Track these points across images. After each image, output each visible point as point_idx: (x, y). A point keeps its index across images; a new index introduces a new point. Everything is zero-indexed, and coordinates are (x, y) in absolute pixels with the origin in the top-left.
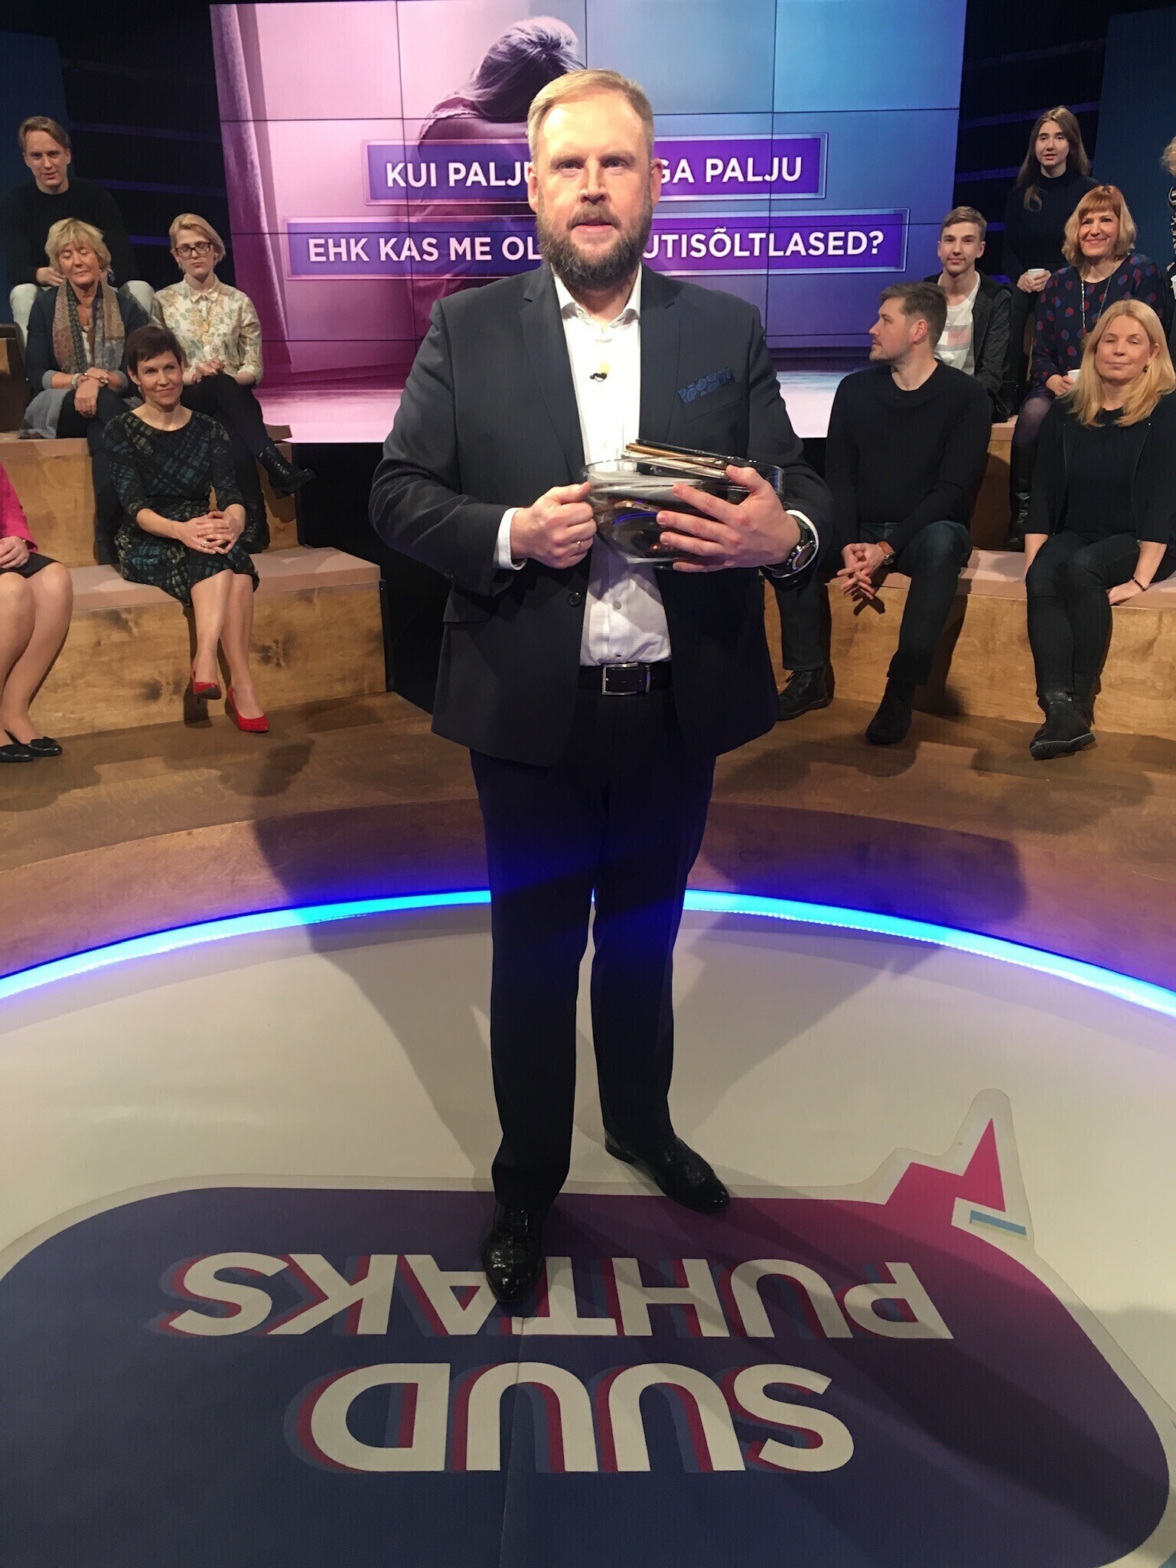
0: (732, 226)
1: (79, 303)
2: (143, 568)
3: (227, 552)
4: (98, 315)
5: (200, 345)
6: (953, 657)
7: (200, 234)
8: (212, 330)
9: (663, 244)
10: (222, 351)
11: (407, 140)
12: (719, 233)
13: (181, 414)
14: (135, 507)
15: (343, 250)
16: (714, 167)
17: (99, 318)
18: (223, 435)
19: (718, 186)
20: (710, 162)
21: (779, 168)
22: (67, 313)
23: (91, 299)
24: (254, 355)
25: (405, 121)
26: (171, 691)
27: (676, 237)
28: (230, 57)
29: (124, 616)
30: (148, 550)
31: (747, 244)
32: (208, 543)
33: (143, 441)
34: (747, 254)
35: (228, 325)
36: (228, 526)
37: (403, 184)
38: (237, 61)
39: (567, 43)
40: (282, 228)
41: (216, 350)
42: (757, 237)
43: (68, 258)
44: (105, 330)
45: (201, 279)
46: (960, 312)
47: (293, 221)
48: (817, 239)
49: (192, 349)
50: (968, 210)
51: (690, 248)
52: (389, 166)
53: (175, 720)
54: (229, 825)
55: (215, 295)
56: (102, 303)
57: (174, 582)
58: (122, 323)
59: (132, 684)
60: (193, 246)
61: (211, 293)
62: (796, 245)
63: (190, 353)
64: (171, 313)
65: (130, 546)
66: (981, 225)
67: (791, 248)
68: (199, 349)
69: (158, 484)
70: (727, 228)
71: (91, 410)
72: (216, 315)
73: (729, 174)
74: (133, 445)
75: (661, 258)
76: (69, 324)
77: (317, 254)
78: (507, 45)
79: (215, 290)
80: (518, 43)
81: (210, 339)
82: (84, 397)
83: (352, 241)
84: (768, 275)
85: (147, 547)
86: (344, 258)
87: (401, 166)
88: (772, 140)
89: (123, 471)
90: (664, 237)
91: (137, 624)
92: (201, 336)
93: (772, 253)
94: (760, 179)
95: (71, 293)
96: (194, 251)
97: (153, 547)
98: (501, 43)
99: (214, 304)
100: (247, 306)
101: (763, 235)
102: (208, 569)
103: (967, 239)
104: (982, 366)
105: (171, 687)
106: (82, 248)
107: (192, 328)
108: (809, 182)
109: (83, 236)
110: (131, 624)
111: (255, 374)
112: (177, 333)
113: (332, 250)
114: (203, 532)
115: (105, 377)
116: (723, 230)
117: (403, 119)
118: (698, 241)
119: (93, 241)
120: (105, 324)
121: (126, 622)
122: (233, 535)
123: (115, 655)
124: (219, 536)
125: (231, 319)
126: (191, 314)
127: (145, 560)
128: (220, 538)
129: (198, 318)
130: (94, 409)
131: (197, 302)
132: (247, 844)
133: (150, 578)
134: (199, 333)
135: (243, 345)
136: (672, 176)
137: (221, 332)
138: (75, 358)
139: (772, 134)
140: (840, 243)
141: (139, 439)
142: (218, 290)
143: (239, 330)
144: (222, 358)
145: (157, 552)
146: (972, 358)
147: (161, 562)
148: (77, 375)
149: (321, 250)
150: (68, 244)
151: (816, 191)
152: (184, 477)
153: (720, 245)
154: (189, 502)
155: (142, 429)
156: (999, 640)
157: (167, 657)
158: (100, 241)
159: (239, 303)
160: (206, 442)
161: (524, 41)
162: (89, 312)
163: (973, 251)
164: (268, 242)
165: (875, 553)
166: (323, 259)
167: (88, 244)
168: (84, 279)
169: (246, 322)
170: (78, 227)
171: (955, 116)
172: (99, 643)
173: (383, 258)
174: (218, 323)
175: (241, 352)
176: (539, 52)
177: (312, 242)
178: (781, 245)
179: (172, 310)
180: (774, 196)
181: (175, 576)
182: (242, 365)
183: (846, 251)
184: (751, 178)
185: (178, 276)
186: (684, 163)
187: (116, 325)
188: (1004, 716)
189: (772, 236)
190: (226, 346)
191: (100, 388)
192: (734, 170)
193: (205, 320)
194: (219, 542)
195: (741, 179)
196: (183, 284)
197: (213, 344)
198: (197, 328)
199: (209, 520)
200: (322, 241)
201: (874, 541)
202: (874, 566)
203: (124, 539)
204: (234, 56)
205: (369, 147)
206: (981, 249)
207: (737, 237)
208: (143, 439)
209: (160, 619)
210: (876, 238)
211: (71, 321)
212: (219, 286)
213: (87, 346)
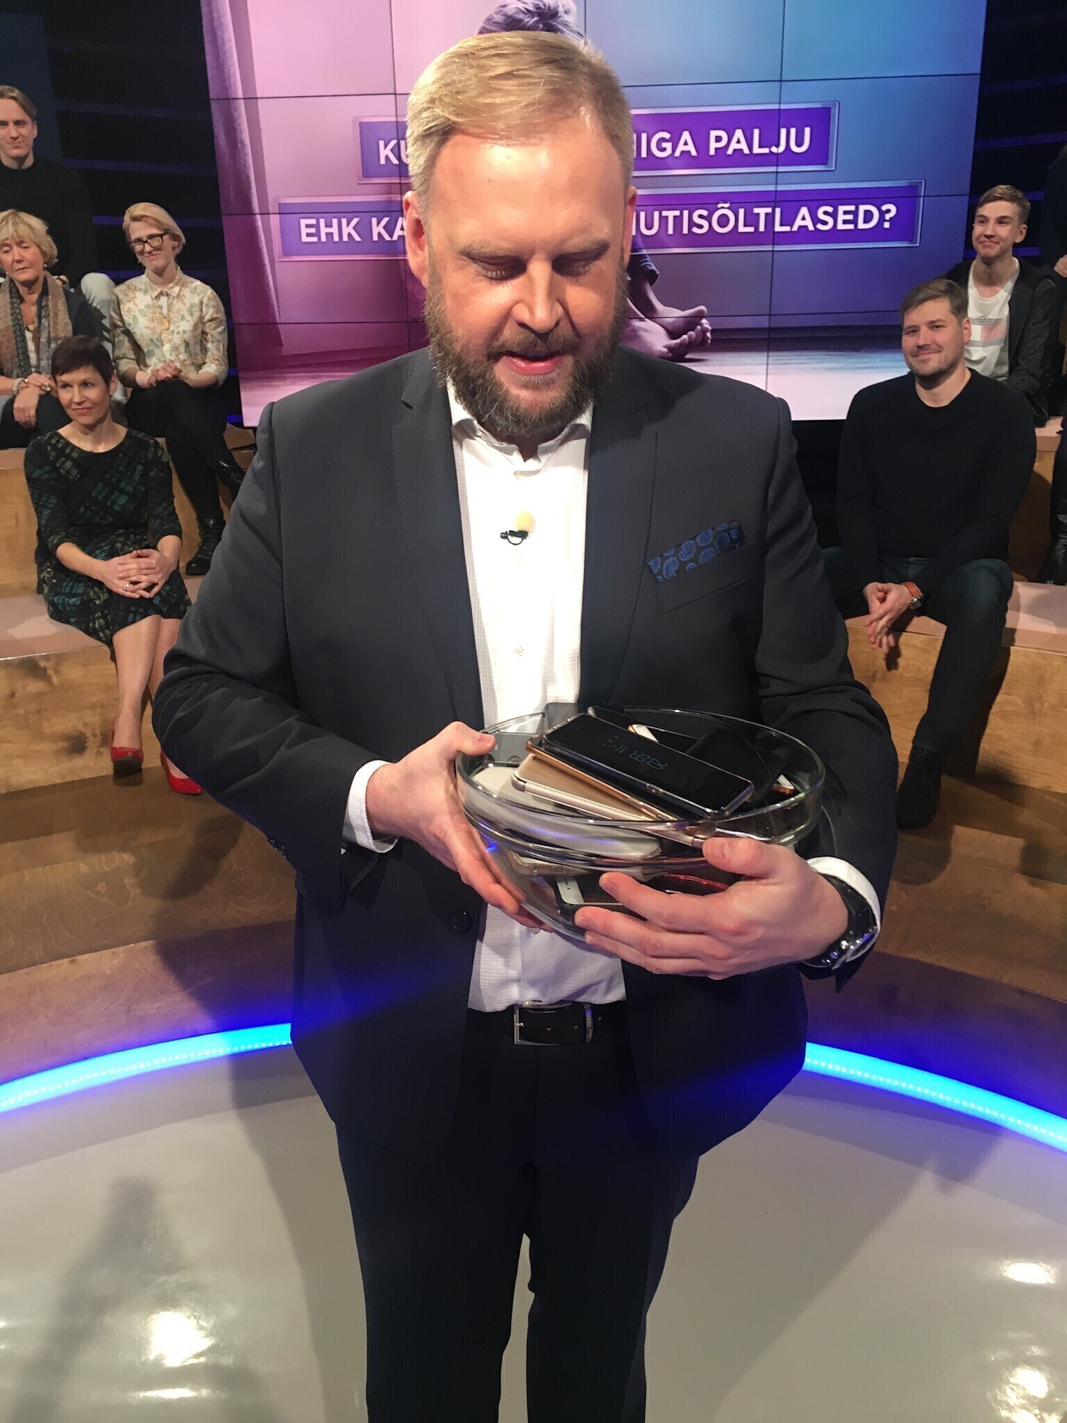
0: (736, 201)
1: (22, 300)
2: (66, 607)
3: (152, 596)
4: (43, 313)
5: (159, 344)
6: (990, 716)
7: (152, 226)
8: (172, 327)
9: (663, 220)
10: (182, 349)
11: (400, 116)
12: (722, 208)
13: (114, 432)
14: (55, 542)
15: (335, 230)
16: (718, 139)
17: (45, 317)
18: (161, 456)
19: (722, 158)
20: (713, 134)
21: (787, 139)
22: (9, 311)
23: (35, 297)
24: (215, 352)
25: (397, 96)
26: (98, 744)
27: (677, 213)
28: (219, 33)
29: (42, 664)
30: (72, 587)
31: (751, 220)
32: (131, 585)
33: (69, 464)
34: (751, 229)
35: (188, 321)
36: (154, 566)
37: (395, 161)
38: (226, 37)
39: (565, 12)
40: (272, 208)
41: (175, 349)
42: (762, 212)
43: (6, 252)
44: (51, 329)
45: (160, 272)
46: (996, 304)
47: (283, 201)
48: (826, 213)
49: (150, 348)
50: (1006, 189)
51: (692, 224)
52: (382, 143)
53: (104, 773)
54: (121, 949)
55: (177, 289)
56: (48, 300)
57: (97, 626)
58: (69, 321)
59: (54, 738)
60: (145, 240)
61: (171, 288)
62: (803, 219)
63: (148, 351)
64: (129, 309)
65: (54, 581)
66: (1023, 207)
67: (799, 222)
68: (157, 347)
69: (85, 512)
70: (731, 203)
71: (30, 421)
72: (177, 312)
73: (734, 146)
74: (57, 470)
75: (662, 234)
76: (11, 323)
77: (308, 235)
78: (503, 15)
79: (176, 284)
80: (514, 13)
81: (170, 337)
82: (22, 406)
83: (344, 221)
84: (773, 251)
85: (70, 584)
86: (336, 238)
87: (394, 142)
88: (779, 110)
89: (44, 499)
90: (665, 213)
91: (57, 671)
92: (161, 334)
93: (778, 228)
94: (766, 150)
95: (14, 290)
96: (146, 245)
97: (77, 584)
98: (497, 13)
99: (176, 299)
100: (209, 299)
101: (769, 210)
102: (132, 615)
103: (1001, 221)
104: (1018, 364)
105: (99, 739)
106: (22, 242)
107: (151, 325)
108: (819, 153)
109: (23, 230)
110: (50, 672)
111: (217, 374)
112: (135, 330)
113: (324, 230)
114: (124, 574)
115: (46, 384)
116: (727, 205)
117: (395, 94)
118: (701, 216)
119: (35, 234)
120: (51, 323)
121: (45, 669)
122: (160, 576)
123: (33, 707)
124: (143, 578)
125: (192, 315)
126: (151, 311)
127: (67, 600)
128: (145, 580)
129: (158, 315)
130: (33, 420)
131: (158, 297)
132: (145, 969)
133: (72, 620)
134: (158, 331)
135: (205, 342)
136: (674, 149)
137: (181, 329)
138: (17, 360)
139: (780, 103)
140: (850, 217)
141: (64, 463)
142: (181, 284)
143: (200, 325)
144: (182, 357)
145: (80, 591)
146: (1006, 356)
147: (83, 603)
148: (20, 379)
149: (313, 230)
150: (7, 239)
151: (825, 163)
152: (115, 503)
153: (723, 221)
154: (122, 531)
155: (68, 451)
156: (1047, 701)
157: (93, 707)
158: (45, 234)
159: (200, 297)
160: (141, 464)
161: (521, 10)
162: (34, 309)
163: (1010, 233)
164: (259, 223)
165: (900, 595)
166: (315, 239)
167: (30, 238)
168: (26, 276)
169: (207, 317)
170: (18, 220)
171: (976, 82)
172: (13, 695)
173: (375, 238)
174: (179, 320)
175: (204, 350)
176: (536, 22)
177: (304, 222)
178: (788, 220)
179: (131, 305)
180: (781, 169)
181: (98, 618)
182: (205, 363)
183: (856, 225)
184: (756, 150)
185: (139, 270)
186: (686, 136)
187: (62, 324)
188: (1050, 787)
189: (778, 211)
190: (187, 344)
191: (41, 396)
192: (738, 142)
193: (165, 318)
194: (143, 585)
195: (746, 151)
196: (144, 276)
197: (173, 342)
198: (157, 325)
199: (132, 560)
200: (313, 221)
201: (899, 581)
202: (899, 610)
203: (49, 572)
204: (223, 32)
205: (361, 124)
206: (1021, 232)
207: (741, 211)
208: (68, 462)
209: (84, 666)
210: (888, 211)
211: (13, 320)
212: (181, 279)
213: (31, 346)
